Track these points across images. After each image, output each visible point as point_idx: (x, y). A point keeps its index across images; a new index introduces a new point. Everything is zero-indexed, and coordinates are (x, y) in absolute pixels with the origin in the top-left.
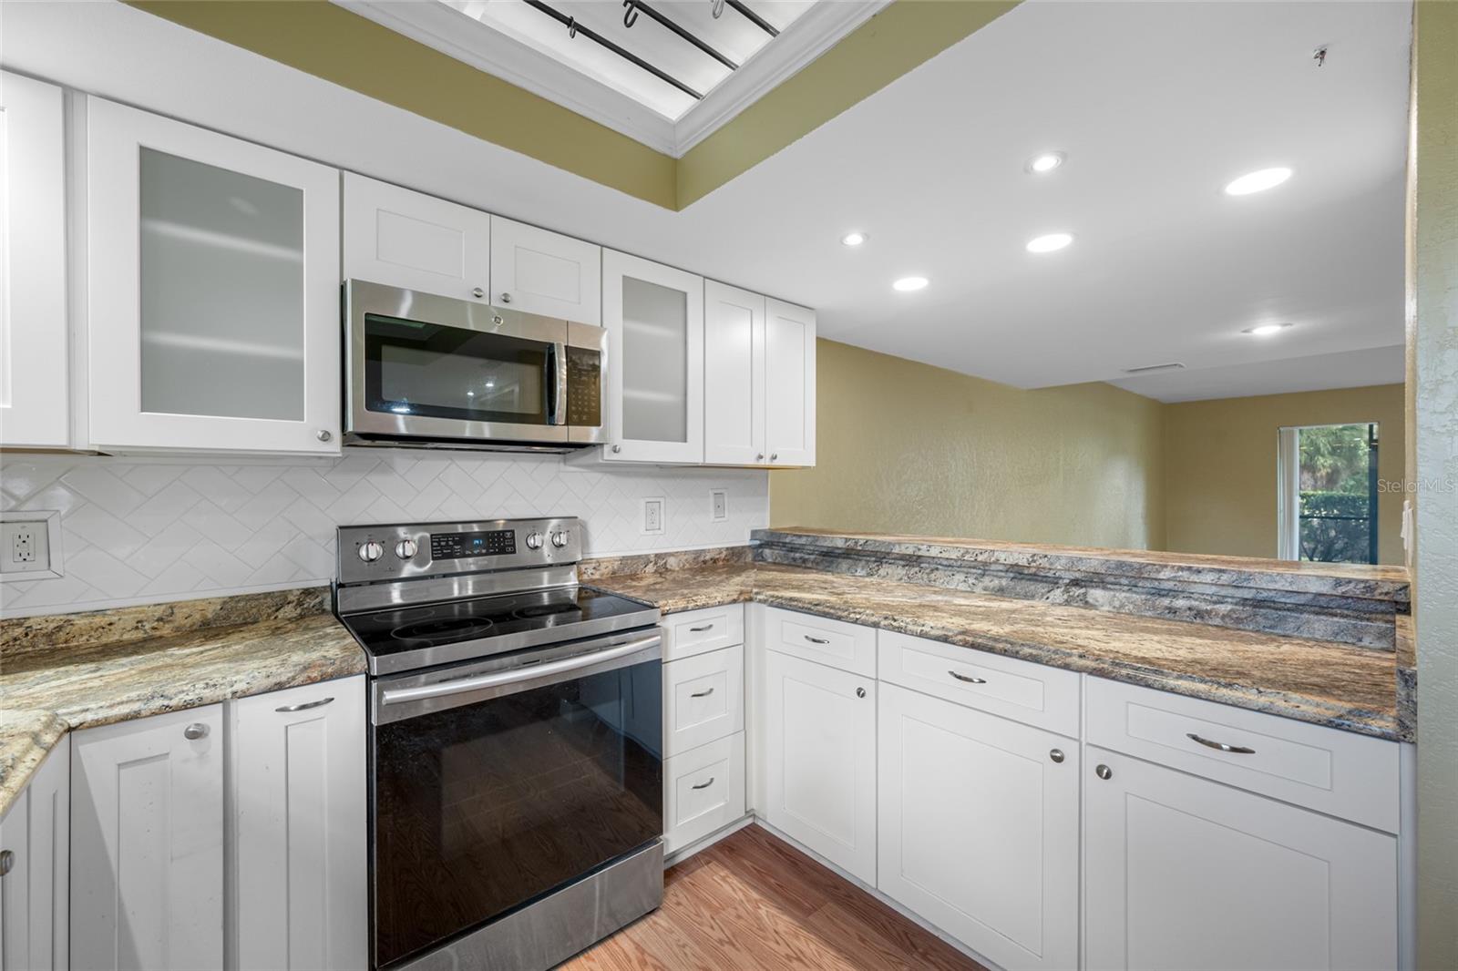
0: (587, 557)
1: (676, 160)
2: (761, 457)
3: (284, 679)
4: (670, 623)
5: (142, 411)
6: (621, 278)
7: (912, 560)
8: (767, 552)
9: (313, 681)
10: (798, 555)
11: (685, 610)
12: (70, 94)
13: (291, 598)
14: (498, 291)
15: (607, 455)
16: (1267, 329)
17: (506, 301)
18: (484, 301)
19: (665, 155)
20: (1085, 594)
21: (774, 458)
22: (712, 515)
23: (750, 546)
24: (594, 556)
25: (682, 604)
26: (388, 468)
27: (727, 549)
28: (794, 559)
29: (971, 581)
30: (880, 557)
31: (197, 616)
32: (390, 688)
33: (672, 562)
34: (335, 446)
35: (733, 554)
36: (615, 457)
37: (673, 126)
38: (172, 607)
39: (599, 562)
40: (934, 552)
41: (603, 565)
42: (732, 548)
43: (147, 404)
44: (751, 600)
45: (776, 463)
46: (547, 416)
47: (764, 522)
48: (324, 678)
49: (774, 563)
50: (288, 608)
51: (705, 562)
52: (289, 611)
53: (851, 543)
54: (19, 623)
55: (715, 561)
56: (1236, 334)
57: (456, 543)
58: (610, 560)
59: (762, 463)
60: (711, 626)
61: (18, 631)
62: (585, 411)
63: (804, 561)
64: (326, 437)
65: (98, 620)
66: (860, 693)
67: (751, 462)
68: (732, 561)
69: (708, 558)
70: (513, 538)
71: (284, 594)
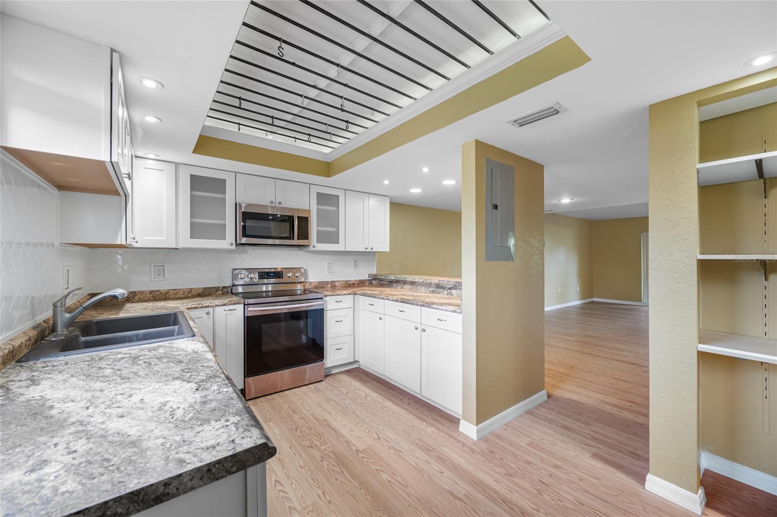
0: (307, 281)
1: (329, 163)
2: (367, 248)
3: (225, 303)
4: (328, 299)
5: (191, 238)
6: (316, 194)
7: (413, 283)
8: (374, 282)
9: (232, 304)
10: (382, 282)
11: (332, 295)
12: (177, 164)
13: (220, 289)
14: (277, 201)
15: (311, 248)
16: (566, 200)
17: (280, 204)
18: (274, 205)
19: (326, 162)
20: (451, 292)
21: (372, 249)
22: (353, 268)
23: (368, 280)
24: (310, 281)
25: (331, 293)
26: (246, 252)
27: (359, 280)
28: (381, 284)
29: (426, 289)
30: (405, 282)
31: (197, 292)
32: (250, 307)
33: (337, 284)
34: (234, 247)
35: (361, 282)
36: (314, 249)
37: (327, 154)
38: (191, 289)
39: (311, 283)
40: (417, 280)
41: (312, 284)
42: (361, 280)
43: (192, 237)
44: (356, 294)
45: (373, 250)
46: (291, 237)
47: (374, 271)
48: (235, 304)
49: (375, 286)
50: (219, 291)
51: (349, 284)
52: (219, 292)
53: (396, 278)
54: (158, 291)
55: (353, 284)
56: (555, 201)
57: (265, 275)
58: (315, 282)
59: (367, 250)
60: (341, 301)
61: (159, 293)
62: (304, 234)
63: (384, 284)
64: (232, 244)
65: (175, 292)
66: (380, 319)
67: (364, 250)
68: (361, 283)
69: (351, 283)
70: (282, 273)
71: (218, 287)
